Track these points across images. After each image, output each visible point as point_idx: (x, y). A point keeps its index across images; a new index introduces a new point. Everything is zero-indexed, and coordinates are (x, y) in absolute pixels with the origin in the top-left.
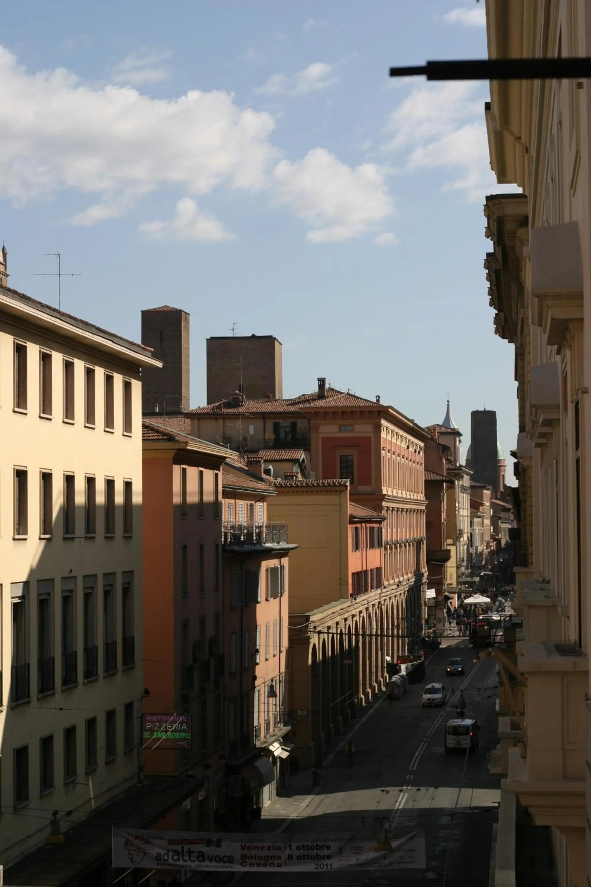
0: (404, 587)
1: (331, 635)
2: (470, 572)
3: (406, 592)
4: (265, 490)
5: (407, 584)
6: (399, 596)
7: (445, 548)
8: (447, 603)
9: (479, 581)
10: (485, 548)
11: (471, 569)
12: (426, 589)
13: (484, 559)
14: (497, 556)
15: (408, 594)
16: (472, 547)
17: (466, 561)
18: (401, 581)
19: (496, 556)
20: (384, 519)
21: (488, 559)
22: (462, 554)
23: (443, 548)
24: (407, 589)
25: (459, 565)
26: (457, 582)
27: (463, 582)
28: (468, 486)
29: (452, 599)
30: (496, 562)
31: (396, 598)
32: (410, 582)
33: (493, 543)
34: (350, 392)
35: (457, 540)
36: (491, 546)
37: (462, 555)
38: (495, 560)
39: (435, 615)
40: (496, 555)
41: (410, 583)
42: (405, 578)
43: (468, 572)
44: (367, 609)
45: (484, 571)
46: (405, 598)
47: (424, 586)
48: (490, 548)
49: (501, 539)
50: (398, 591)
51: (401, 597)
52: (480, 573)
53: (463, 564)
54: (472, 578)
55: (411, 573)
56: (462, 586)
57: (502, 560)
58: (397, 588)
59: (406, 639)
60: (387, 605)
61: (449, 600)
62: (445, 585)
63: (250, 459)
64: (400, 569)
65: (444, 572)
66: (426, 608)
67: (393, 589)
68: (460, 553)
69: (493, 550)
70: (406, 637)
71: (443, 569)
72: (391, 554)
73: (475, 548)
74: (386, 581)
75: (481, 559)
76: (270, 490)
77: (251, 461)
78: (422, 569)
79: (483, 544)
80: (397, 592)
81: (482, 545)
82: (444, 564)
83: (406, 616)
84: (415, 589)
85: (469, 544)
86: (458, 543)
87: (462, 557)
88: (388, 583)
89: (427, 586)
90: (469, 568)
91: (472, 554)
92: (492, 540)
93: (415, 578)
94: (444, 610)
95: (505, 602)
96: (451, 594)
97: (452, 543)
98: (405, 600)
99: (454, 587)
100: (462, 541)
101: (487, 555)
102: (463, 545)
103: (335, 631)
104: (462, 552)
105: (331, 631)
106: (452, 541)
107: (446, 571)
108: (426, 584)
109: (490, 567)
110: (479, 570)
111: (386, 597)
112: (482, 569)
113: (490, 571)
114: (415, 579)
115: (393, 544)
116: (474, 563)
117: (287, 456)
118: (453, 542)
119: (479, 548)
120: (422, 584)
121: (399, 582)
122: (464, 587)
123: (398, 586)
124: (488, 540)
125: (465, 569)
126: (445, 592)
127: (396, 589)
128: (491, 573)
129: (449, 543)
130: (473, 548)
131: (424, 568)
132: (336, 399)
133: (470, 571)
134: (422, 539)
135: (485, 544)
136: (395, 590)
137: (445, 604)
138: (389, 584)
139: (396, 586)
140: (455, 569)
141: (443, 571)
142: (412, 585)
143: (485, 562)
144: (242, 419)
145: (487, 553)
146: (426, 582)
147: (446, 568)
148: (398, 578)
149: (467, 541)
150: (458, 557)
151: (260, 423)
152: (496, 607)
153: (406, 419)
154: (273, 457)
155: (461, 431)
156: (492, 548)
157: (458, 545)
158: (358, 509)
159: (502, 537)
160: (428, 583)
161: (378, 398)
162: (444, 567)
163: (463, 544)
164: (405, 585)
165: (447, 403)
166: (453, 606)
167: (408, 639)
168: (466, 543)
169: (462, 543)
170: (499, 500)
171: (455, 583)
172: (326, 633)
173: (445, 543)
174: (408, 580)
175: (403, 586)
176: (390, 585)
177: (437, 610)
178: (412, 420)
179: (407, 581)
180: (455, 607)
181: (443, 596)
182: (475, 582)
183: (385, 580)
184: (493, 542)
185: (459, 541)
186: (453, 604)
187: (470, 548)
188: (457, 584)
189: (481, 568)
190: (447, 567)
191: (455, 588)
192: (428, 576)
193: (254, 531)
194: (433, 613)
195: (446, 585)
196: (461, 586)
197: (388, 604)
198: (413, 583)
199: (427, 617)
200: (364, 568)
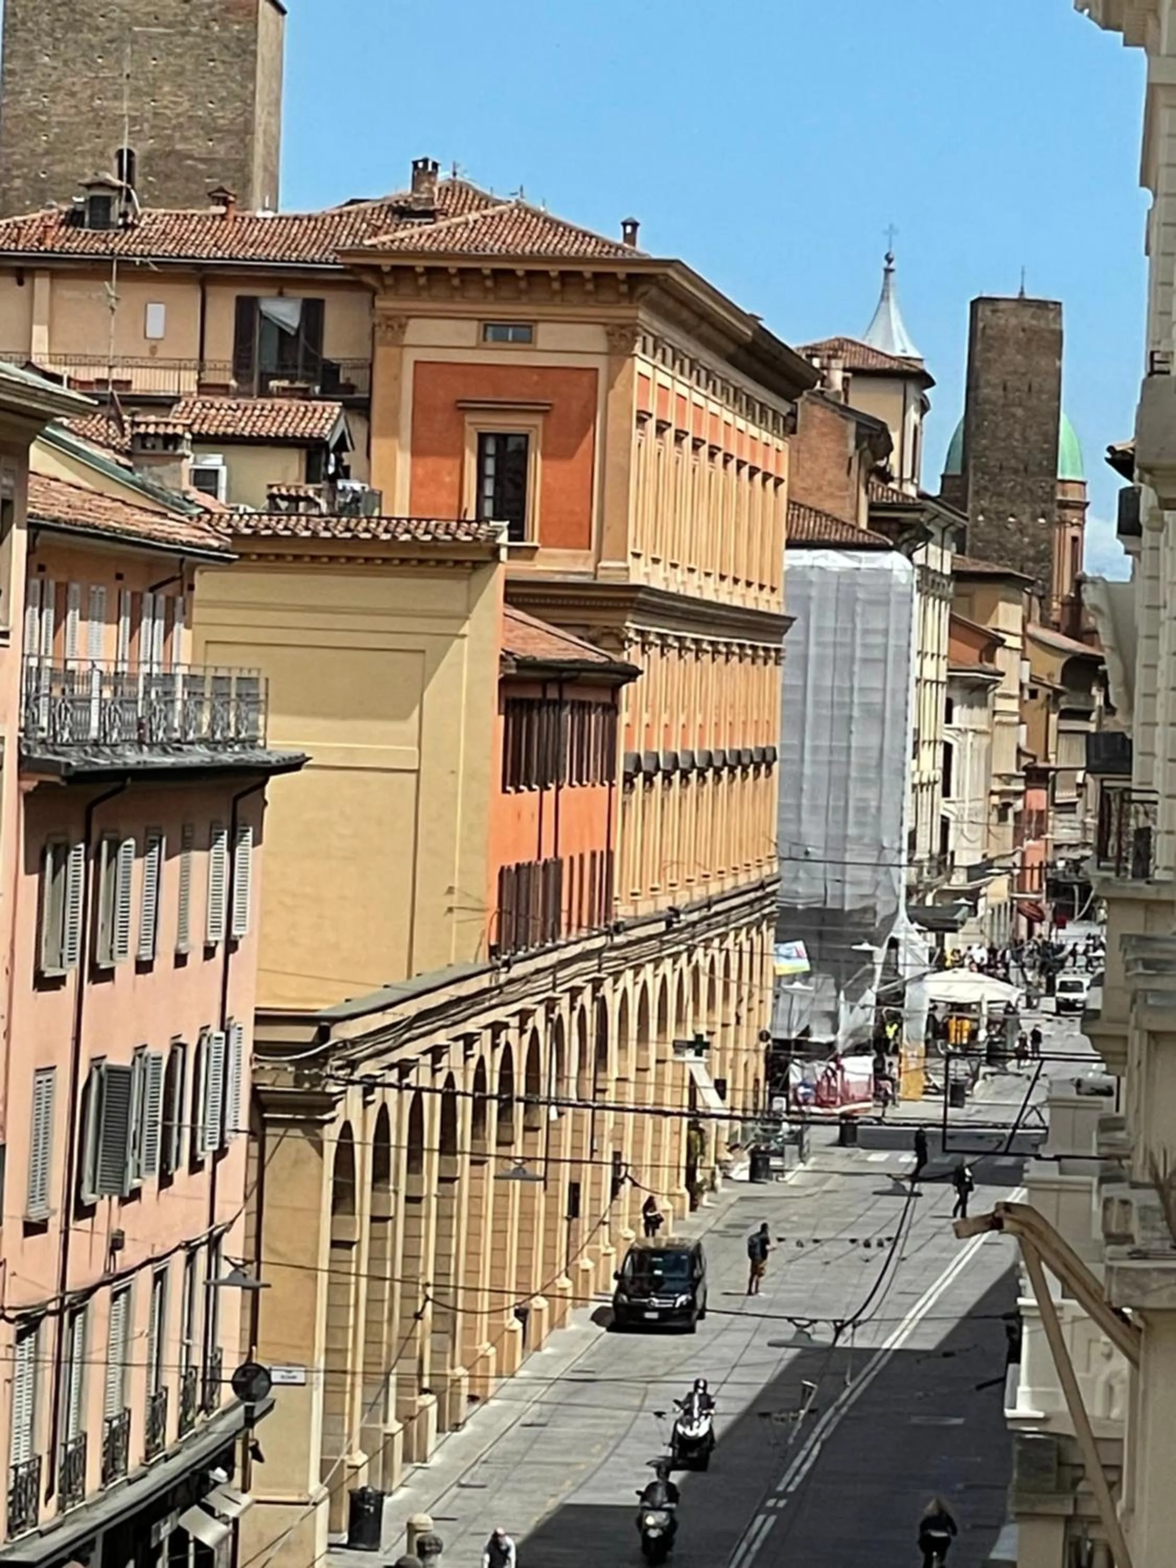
0: (689, 929)
1: (409, 1095)
3: (698, 951)
4: (189, 544)
5: (703, 918)
12: (772, 941)
16: (947, 793)
18: (681, 908)
20: (632, 674)
24: (701, 938)
28: (947, 571)
31: (660, 971)
32: (712, 911)
34: (527, 202)
41: (715, 916)
42: (695, 898)
44: (551, 1004)
46: (693, 969)
47: (765, 928)
50: (667, 944)
51: (678, 965)
55: (720, 880)
60: (625, 994)
63: (142, 429)
64: (678, 863)
67: (648, 938)
69: (1025, 806)
72: (647, 807)
73: (959, 799)
74: (624, 905)
76: (210, 548)
77: (146, 435)
78: (759, 866)
80: (663, 948)
84: (730, 940)
85: (936, 782)
88: (630, 911)
91: (945, 819)
92: (1023, 774)
102: (914, 787)
103: (425, 1083)
105: (411, 1079)
108: (772, 921)
111: (623, 966)
115: (658, 768)
117: (281, 424)
120: (759, 922)
121: (672, 909)
123: (669, 924)
124: (1009, 771)
127: (661, 934)
130: (952, 798)
131: (769, 863)
132: (475, 222)
134: (768, 758)
135: (996, 788)
136: (656, 940)
138: (636, 916)
139: (662, 926)
144: (118, 278)
146: (771, 915)
148: (671, 894)
149: (933, 772)
151: (190, 297)
153: (726, 309)
154: (228, 425)
155: (927, 368)
156: (1020, 802)
158: (534, 631)
161: (629, 229)
163: (917, 781)
164: (695, 923)
165: (885, 264)
168: (924, 779)
170: (1056, 627)
172: (391, 1085)
174: (708, 905)
175: (687, 925)
176: (640, 921)
178: (752, 316)
179: (705, 910)
183: (621, 900)
187: (942, 800)
193: (95, 694)
197: (630, 991)
200: (547, 854)
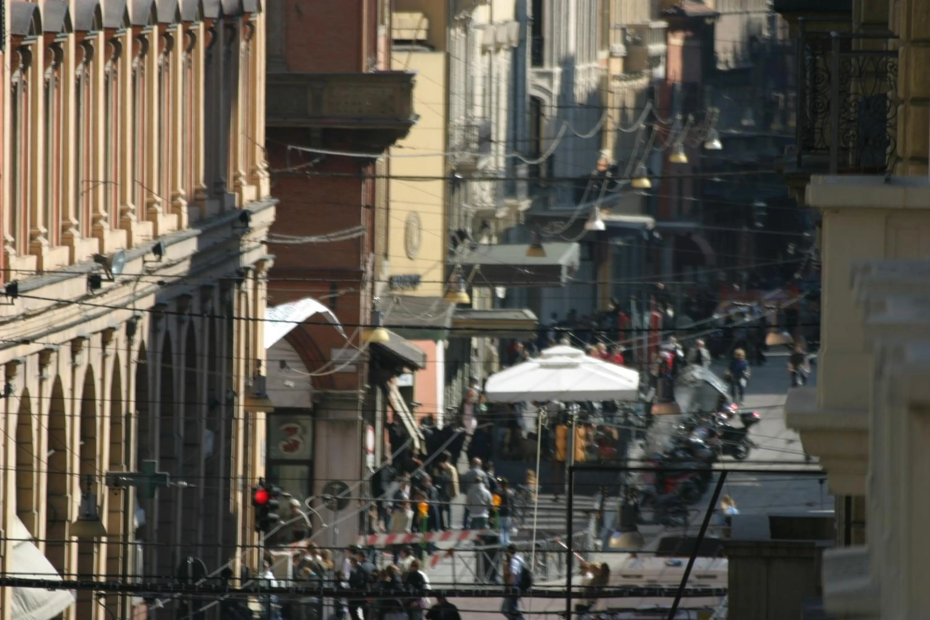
0: (127, 290)
2: (527, 211)
3: (144, 323)
5: (150, 272)
6: (97, 340)
7: (381, 67)
8: (386, 392)
9: (577, 262)
10: (617, 67)
11: (531, 193)
12: (262, 304)
13: (610, 139)
14: (691, 118)
15: (154, 330)
16: (538, 60)
17: (502, 148)
18: (113, 256)
19: (685, 121)
21: (634, 134)
22: (478, 100)
23: (366, 68)
24: (149, 302)
25: (460, 168)
26: (448, 269)
27: (484, 267)
29: (414, 367)
30: (683, 158)
31: (82, 359)
32: (165, 260)
33: (666, 41)
35: (450, 23)
36: (655, 61)
37: (478, 111)
38: (678, 144)
39: (310, 463)
40: (685, 113)
41: (167, 266)
42: (137, 239)
43: (513, 209)
45: (609, 206)
46: (135, 355)
47: (249, 284)
48: (646, 71)
49: (716, 16)
50: (92, 313)
51: (110, 349)
52: (588, 216)
53: (482, 164)
54: (537, 248)
55: (175, 209)
56: (476, 292)
57: (717, 145)
58: (87, 297)
59: (137, 600)
60: (25, 397)
61: (399, 373)
62: (373, 281)
64: (106, 182)
65: (372, 207)
66: (261, 417)
67: (61, 304)
68: (469, 95)
69: (666, 78)
70: (136, 590)
71: (365, 187)
72: (53, 92)
73: (557, 70)
74: (18, 255)
75: (591, 134)
78: (238, 187)
79: (605, 42)
80: (88, 319)
81: (603, 55)
82: (373, 161)
83: (139, 464)
84: (195, 305)
85: (522, 41)
86: (456, 33)
87: (478, 121)
88: (30, 262)
89: (269, 284)
90: (522, 185)
91: (537, 103)
92: (662, 24)
93: (199, 237)
94: (363, 432)
95: (732, 392)
96: (408, 337)
97: (422, 35)
98: (133, 367)
99: (425, 302)
100: (482, 27)
101: (630, 113)
102: (485, 50)
104: (478, 90)
106: (425, 23)
107: (380, 202)
108: (263, 273)
109: (646, 183)
110: (577, 199)
111: (20, 351)
112: (594, 196)
113: (645, 212)
114: (199, 244)
116: (551, 159)
118: (429, 31)
119: (580, 67)
120: (242, 275)
121: (98, 258)
122: (488, 302)
123: (93, 281)
124: (638, 21)
125: (496, 196)
126: (374, 326)
127: (82, 300)
128: (648, 220)
129: (406, 35)
130: (547, 68)
131: (254, 180)
133: (524, 204)
134: (247, 8)
135: (619, 48)
136: (74, 309)
137: (371, 393)
138: (40, 271)
139: (79, 285)
140: (438, 187)
141: (365, 199)
142: (182, 280)
143: (618, 150)
145: (630, 102)
146: (260, 263)
147: (381, 183)
148: (98, 233)
149: (515, 26)
150: (458, 119)
152: (672, 418)
156: (659, 71)
157: (458, 50)
159: (720, 11)
160: (271, 272)
162: (374, 178)
163: (489, 40)
164: (138, 278)
166: (421, 412)
167: (149, 601)
168: (502, 37)
169: (479, 37)
171: (438, 274)
173: (382, 31)
174: (158, 250)
175: (125, 282)
176: (46, 278)
177: (323, 431)
179: (152, 257)
180: (429, 420)
181: (362, 349)
182: (557, 269)
183: (46, 236)
184: (665, 34)
185: (466, 24)
186: (417, 398)
187: (530, 71)
188: (446, 280)
189: (592, 186)
190: (388, 177)
191: (434, 308)
192: (273, 228)
194: (303, 452)
195: (380, 287)
196: (470, 293)
197: (34, 392)
198: (183, 268)
199: (260, 471)
